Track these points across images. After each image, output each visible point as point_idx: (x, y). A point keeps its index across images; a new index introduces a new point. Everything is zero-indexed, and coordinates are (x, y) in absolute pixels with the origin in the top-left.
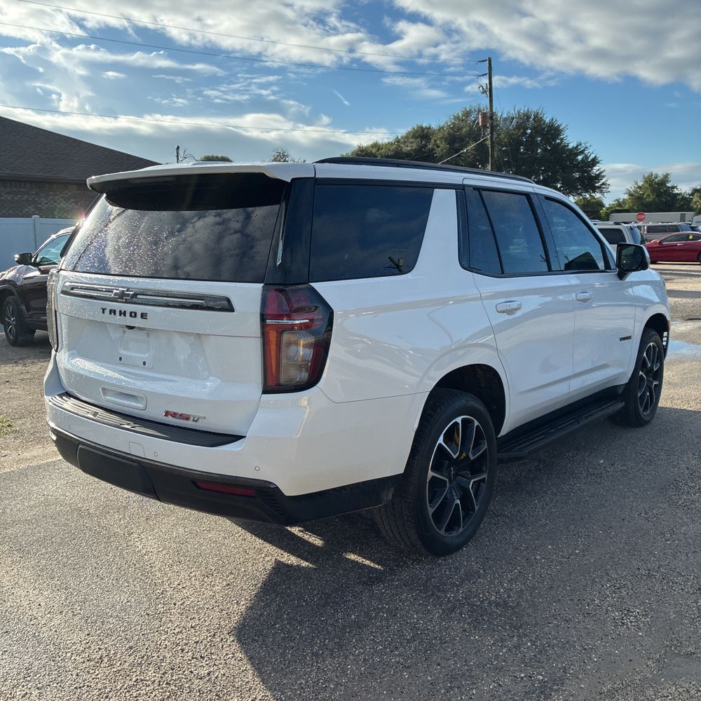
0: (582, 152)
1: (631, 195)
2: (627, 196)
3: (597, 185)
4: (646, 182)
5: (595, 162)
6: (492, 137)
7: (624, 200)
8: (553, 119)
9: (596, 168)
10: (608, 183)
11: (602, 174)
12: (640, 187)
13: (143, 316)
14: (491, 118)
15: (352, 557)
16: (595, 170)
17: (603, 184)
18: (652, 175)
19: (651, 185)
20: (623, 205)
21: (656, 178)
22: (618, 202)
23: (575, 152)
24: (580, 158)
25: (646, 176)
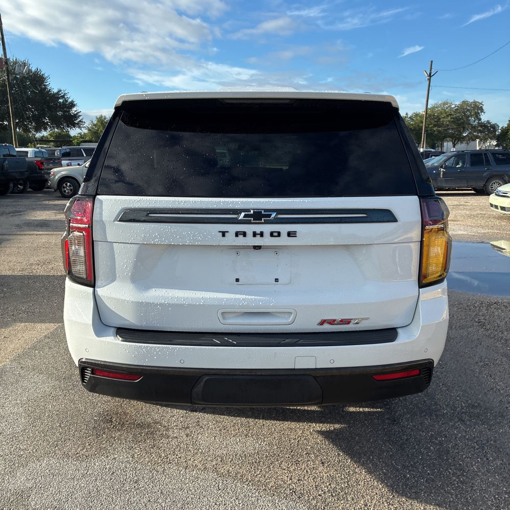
0: (63, 97)
1: (89, 130)
2: (87, 131)
3: (76, 122)
4: (98, 121)
5: (72, 105)
6: (8, 79)
7: (84, 133)
8: (37, 69)
9: (75, 109)
10: (84, 121)
11: (79, 114)
12: (94, 125)
13: (290, 234)
14: (6, 63)
15: (352, 409)
16: (74, 111)
17: (80, 121)
18: (102, 117)
19: (102, 123)
20: (85, 137)
21: (105, 119)
22: (81, 134)
23: (56, 96)
24: (61, 100)
25: (98, 117)
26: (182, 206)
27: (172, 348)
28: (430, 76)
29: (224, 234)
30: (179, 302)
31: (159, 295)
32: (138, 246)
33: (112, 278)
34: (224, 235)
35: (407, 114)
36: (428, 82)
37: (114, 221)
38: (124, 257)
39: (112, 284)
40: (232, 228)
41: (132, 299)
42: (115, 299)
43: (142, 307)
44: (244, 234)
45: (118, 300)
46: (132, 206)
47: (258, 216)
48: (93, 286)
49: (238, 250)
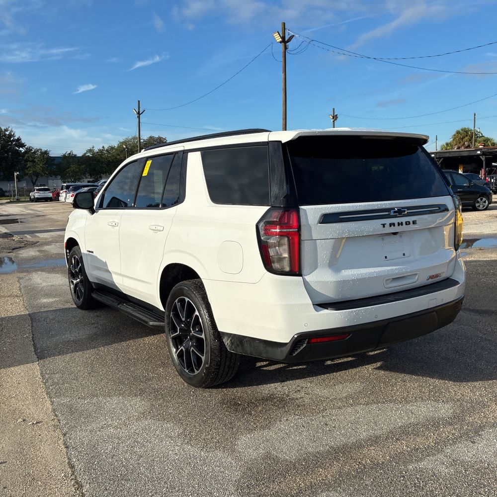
26: (358, 209)
27: (372, 308)
28: (139, 113)
29: (384, 225)
30: (362, 277)
31: (349, 274)
32: (334, 240)
33: (315, 267)
34: (384, 227)
35: (103, 147)
36: (138, 119)
37: (317, 224)
38: (324, 250)
39: (315, 272)
40: (387, 221)
41: (334, 280)
42: (321, 282)
43: (341, 284)
44: (394, 224)
45: (323, 282)
46: (328, 212)
47: (400, 212)
48: (300, 275)
49: (383, 237)
